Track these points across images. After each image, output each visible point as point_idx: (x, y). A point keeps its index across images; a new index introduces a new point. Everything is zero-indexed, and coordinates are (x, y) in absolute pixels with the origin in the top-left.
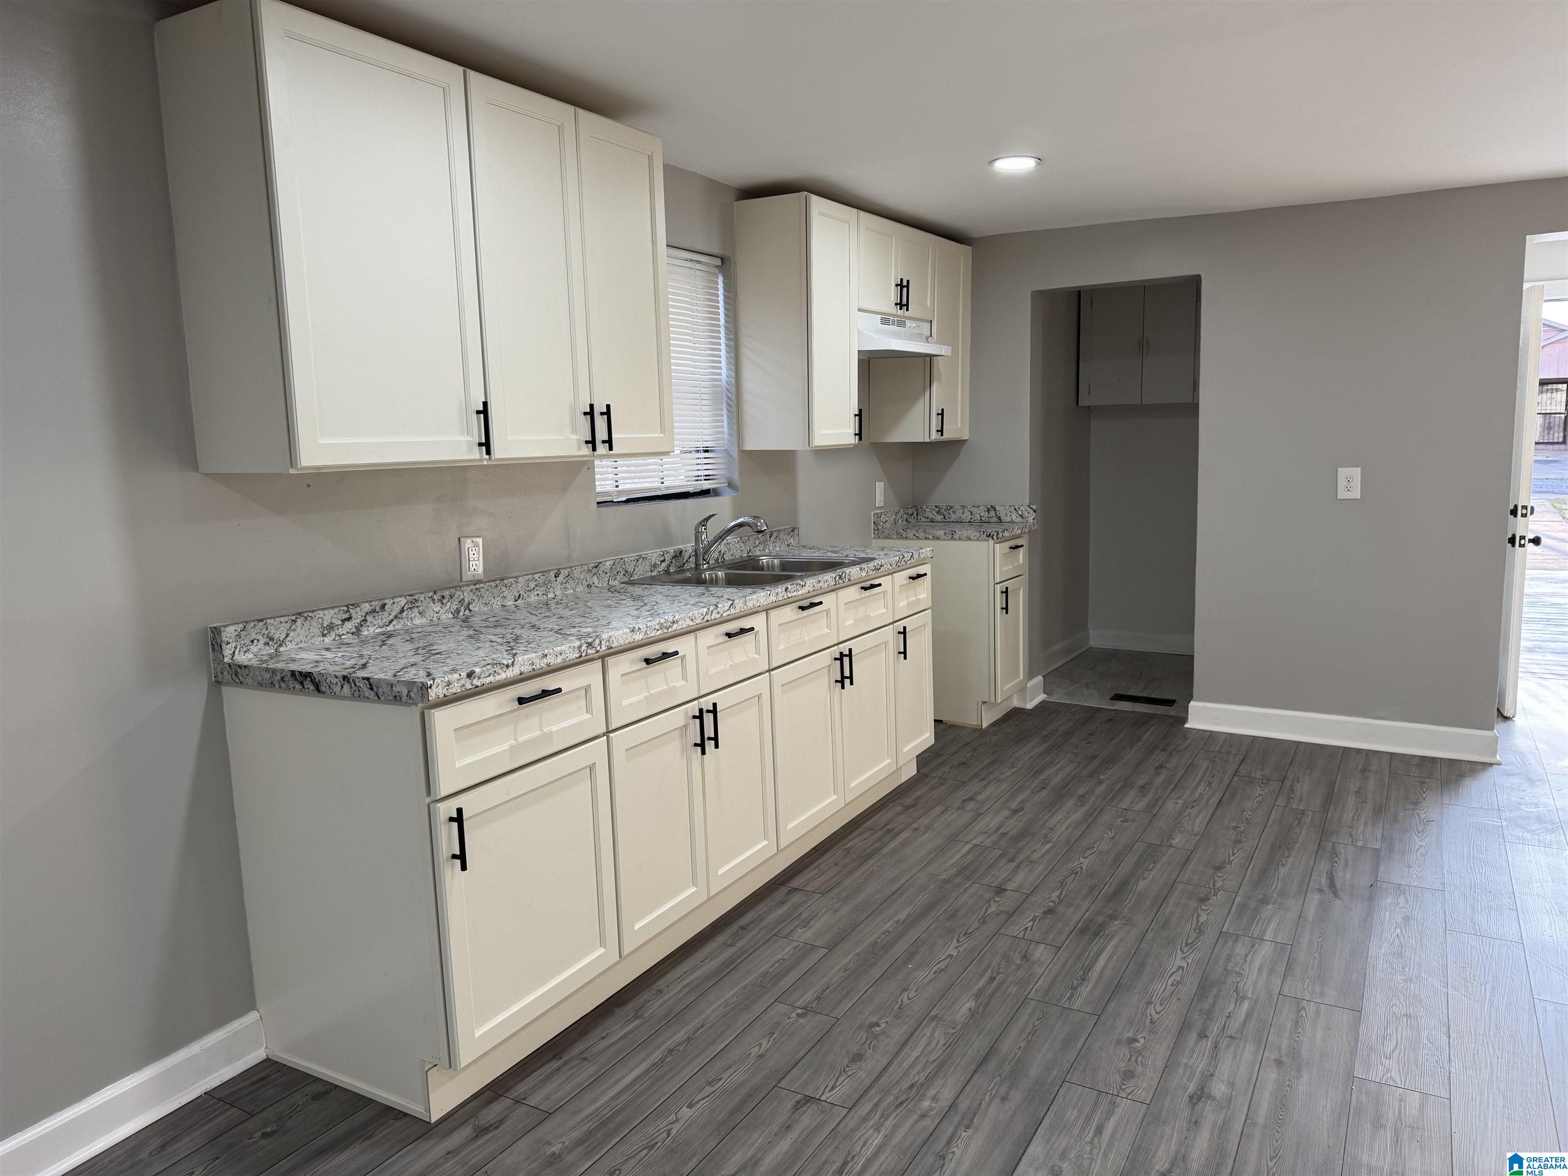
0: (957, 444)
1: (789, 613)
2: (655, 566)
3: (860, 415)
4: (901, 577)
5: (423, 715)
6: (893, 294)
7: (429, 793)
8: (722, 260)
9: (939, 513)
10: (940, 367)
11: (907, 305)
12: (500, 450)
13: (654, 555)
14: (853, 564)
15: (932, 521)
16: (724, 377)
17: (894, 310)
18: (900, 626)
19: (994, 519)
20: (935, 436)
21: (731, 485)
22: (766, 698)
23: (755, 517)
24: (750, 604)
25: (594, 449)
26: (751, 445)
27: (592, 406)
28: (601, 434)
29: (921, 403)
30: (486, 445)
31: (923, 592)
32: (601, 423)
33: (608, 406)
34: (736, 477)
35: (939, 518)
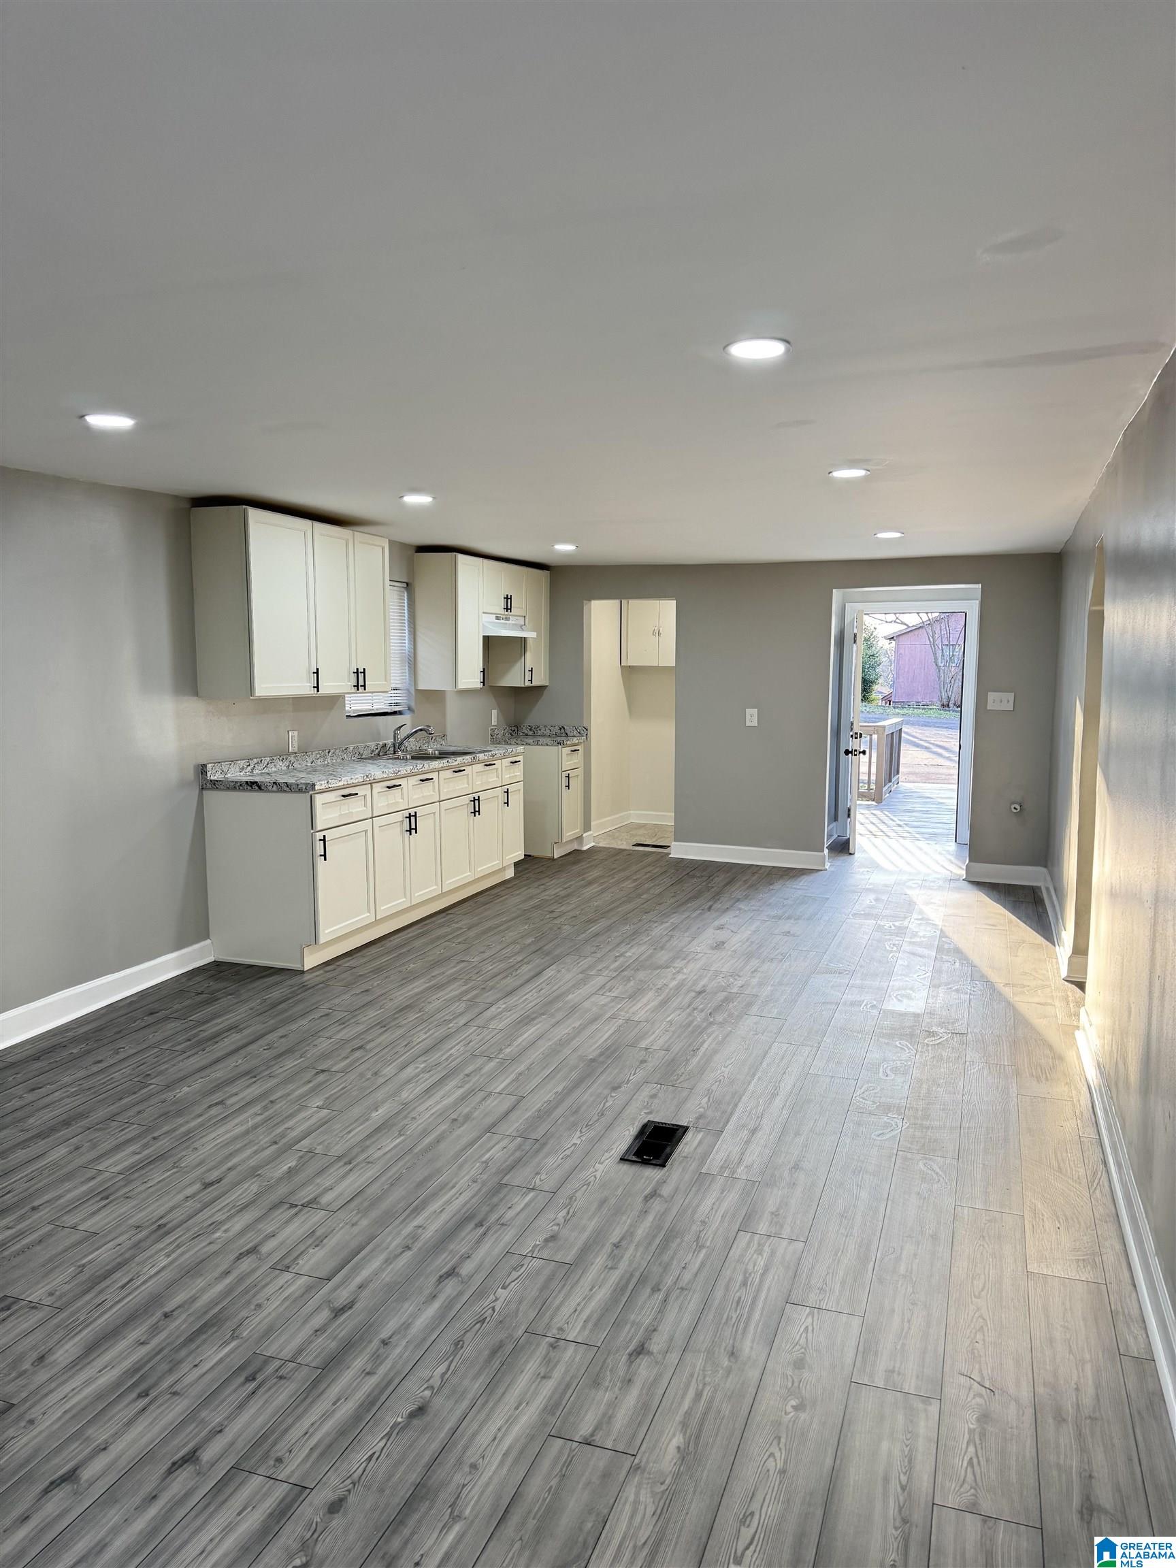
0: (540, 689)
1: (448, 774)
2: (373, 751)
3: (483, 672)
4: (506, 762)
5: (311, 797)
6: (502, 603)
7: (312, 829)
8: (407, 584)
9: (530, 730)
10: (530, 644)
11: (510, 609)
12: (323, 690)
13: (372, 745)
14: (480, 752)
15: (527, 735)
16: (407, 648)
17: (504, 612)
18: (505, 788)
19: (564, 734)
20: (528, 684)
21: (410, 709)
22: (437, 814)
23: (428, 726)
24: (431, 767)
25: (358, 689)
26: (420, 688)
27: (357, 669)
28: (361, 683)
29: (519, 663)
30: (317, 687)
31: (518, 772)
32: (361, 676)
33: (364, 669)
34: (413, 704)
35: (531, 733)
